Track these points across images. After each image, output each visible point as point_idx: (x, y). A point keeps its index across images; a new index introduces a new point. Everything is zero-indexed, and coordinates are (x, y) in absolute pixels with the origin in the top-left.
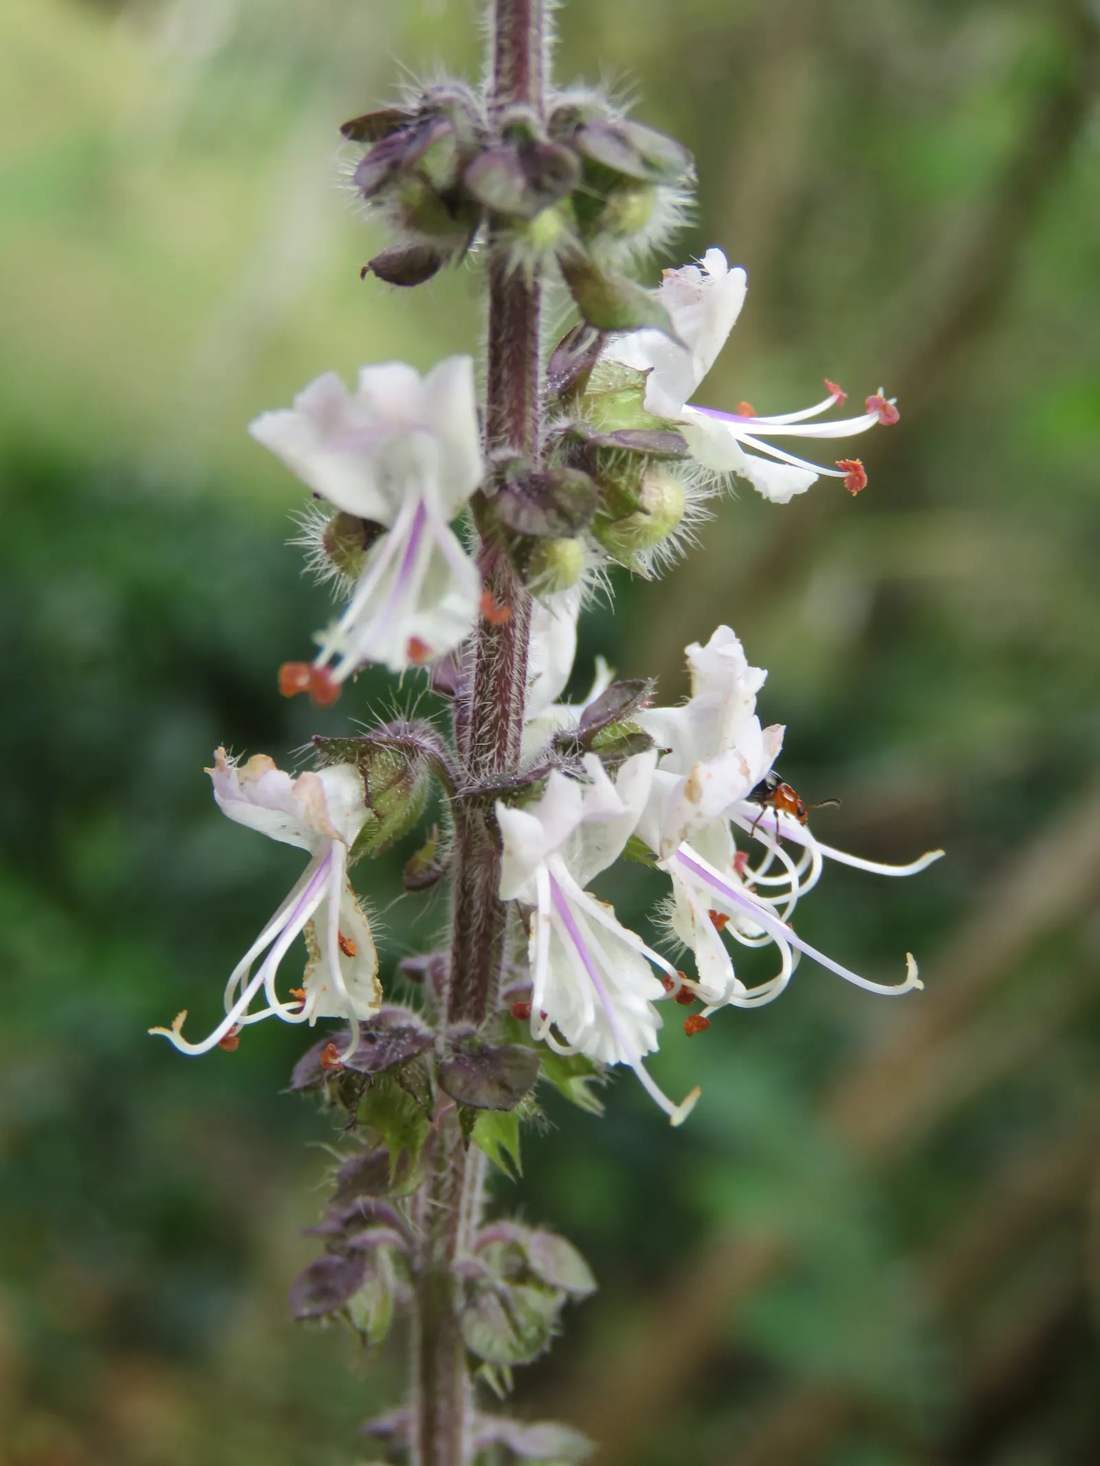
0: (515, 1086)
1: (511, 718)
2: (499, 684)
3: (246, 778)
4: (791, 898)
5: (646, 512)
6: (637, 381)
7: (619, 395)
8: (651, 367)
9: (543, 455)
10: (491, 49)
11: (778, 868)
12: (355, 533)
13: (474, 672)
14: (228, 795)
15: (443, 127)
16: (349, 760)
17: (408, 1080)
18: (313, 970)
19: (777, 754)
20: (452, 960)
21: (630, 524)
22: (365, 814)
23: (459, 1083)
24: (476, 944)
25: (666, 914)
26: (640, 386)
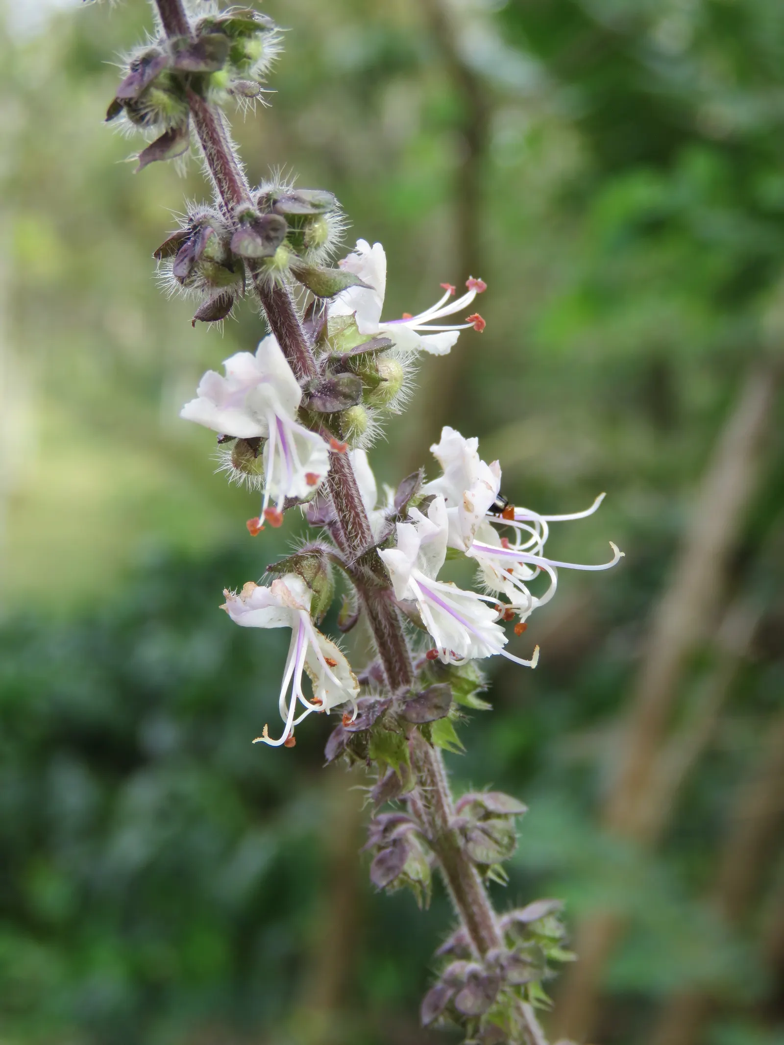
0: (443, 705)
1: (360, 516)
2: (348, 501)
3: (245, 597)
4: (540, 548)
5: (386, 380)
6: (350, 321)
7: (345, 331)
8: (355, 310)
9: (321, 375)
10: (214, 182)
11: (526, 536)
12: (247, 452)
13: (332, 501)
14: (239, 611)
15: (208, 231)
16: (290, 571)
17: (387, 726)
18: (317, 686)
19: (500, 476)
20: (382, 659)
21: (380, 390)
22: (311, 592)
23: (414, 715)
24: (391, 643)
25: (481, 580)
26: (353, 322)
